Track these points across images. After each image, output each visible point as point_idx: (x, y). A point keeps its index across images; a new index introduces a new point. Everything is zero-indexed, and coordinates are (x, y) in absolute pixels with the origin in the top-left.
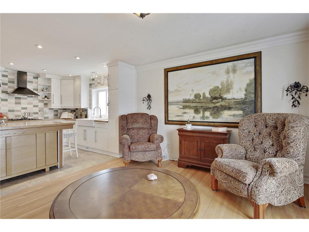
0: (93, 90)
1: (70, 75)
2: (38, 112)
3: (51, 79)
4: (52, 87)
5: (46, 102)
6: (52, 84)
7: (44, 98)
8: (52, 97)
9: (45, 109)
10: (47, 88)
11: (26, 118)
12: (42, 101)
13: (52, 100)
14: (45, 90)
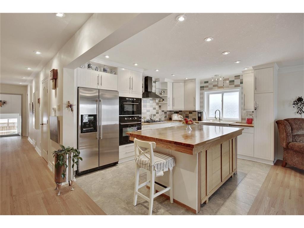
0: (205, 92)
1: (187, 79)
2: (155, 114)
3: (167, 82)
4: (168, 90)
5: (160, 105)
6: (168, 88)
7: (162, 102)
8: (168, 99)
9: (160, 111)
10: (164, 91)
11: (152, 120)
12: (157, 104)
13: (168, 102)
14: (163, 94)
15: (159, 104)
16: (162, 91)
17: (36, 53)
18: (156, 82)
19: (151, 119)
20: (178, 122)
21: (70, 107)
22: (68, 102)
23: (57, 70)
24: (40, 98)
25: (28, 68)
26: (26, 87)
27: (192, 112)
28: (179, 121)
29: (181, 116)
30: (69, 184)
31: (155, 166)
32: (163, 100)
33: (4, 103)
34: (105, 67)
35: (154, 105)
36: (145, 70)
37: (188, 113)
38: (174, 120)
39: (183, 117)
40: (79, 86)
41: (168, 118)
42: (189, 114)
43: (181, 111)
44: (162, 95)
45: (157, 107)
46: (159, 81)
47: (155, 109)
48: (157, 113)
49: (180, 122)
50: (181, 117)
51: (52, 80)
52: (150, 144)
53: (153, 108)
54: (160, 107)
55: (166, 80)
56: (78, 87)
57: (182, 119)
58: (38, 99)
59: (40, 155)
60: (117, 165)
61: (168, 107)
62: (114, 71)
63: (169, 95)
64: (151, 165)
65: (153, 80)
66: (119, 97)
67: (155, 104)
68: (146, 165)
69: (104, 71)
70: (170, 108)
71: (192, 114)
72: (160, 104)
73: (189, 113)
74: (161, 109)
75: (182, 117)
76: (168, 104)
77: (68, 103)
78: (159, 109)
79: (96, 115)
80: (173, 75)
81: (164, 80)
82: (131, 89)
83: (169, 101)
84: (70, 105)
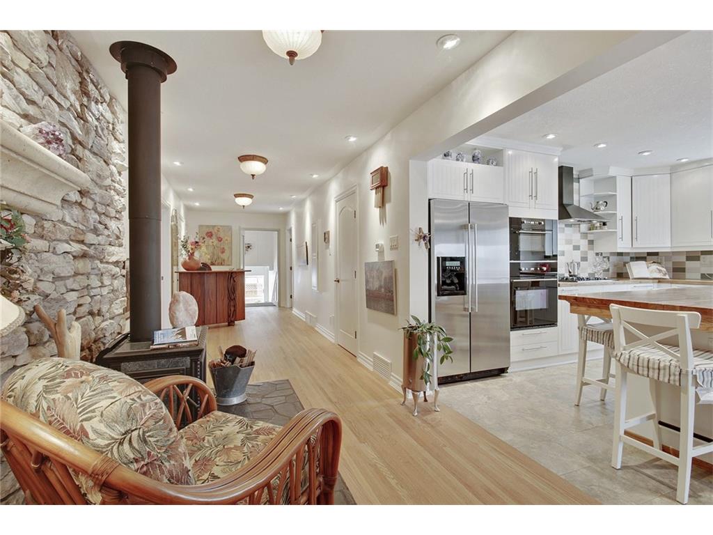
2: (579, 261)
3: (615, 177)
4: (618, 199)
5: (591, 237)
6: (618, 189)
7: (601, 228)
8: (619, 223)
9: (591, 255)
10: (608, 201)
11: (575, 276)
12: (584, 235)
13: (619, 230)
14: (602, 208)
15: (589, 235)
16: (601, 202)
17: (350, 140)
18: (581, 180)
19: (572, 274)
20: (653, 283)
21: (422, 240)
22: (420, 228)
23: (387, 168)
24: (329, 232)
25: (312, 175)
26: (286, 215)
27: (699, 257)
28: (657, 280)
29: (661, 268)
30: (423, 399)
31: (698, 374)
32: (604, 224)
33: (249, 247)
34: (477, 151)
35: (577, 238)
36: (566, 147)
37: (683, 259)
38: (635, 277)
39: (667, 270)
40: (431, 197)
41: (613, 273)
42: (687, 262)
43: (656, 254)
44: (600, 212)
45: (584, 244)
46: (592, 175)
47: (576, 248)
48: (584, 259)
49: (659, 282)
50: (660, 271)
51: (374, 191)
52: (684, 317)
53: (574, 246)
54: (591, 242)
55: (612, 172)
56: (429, 200)
57: (665, 275)
58: (325, 234)
59: (333, 341)
60: (505, 376)
61: (619, 241)
62: (495, 160)
63: (622, 209)
64: (687, 372)
65: (575, 173)
66: (510, 218)
67: (578, 236)
68: (662, 372)
69: (474, 160)
70: (623, 246)
71: (699, 260)
72: (592, 235)
73: (687, 260)
74: (593, 249)
75: (664, 269)
76: (619, 235)
77: (420, 233)
78: (589, 249)
79: (464, 258)
80: (646, 154)
81: (608, 172)
82: (534, 198)
83: (622, 226)
84: (423, 235)
